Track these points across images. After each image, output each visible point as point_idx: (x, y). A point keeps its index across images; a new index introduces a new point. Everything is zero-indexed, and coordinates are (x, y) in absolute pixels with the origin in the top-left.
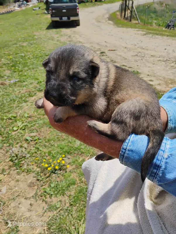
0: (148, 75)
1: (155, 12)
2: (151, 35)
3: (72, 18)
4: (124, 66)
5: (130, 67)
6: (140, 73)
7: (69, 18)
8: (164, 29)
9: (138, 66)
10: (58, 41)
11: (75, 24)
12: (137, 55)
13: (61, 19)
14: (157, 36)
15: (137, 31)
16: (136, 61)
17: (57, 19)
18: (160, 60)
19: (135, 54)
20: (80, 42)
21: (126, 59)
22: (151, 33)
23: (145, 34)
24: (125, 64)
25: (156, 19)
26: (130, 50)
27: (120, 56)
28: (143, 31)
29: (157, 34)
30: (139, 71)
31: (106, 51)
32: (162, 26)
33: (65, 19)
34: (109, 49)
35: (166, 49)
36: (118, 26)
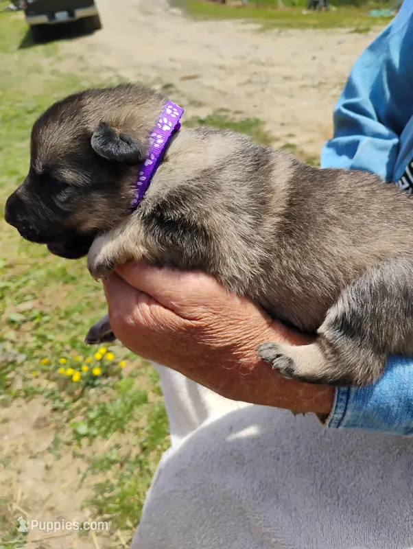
0: (282, 124)
2: (276, 30)
3: (80, 13)
4: (222, 110)
5: (237, 112)
6: (264, 123)
7: (71, 14)
8: (305, 12)
9: (255, 106)
10: (53, 72)
11: (90, 26)
12: (249, 82)
13: (52, 17)
14: (292, 31)
15: (243, 23)
16: (250, 95)
17: (43, 19)
18: (304, 86)
19: (245, 78)
20: (109, 69)
21: (224, 94)
22: (275, 25)
23: (261, 31)
24: (225, 106)
26: (231, 71)
27: (211, 88)
28: (256, 22)
29: (290, 26)
30: (261, 117)
31: (175, 81)
32: (300, 5)
33: (62, 16)
34: (182, 76)
35: (314, 58)
36: (196, 19)
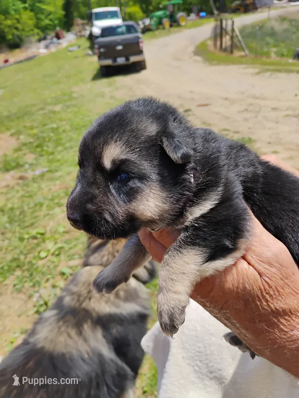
0: (269, 143)
1: (273, 34)
2: (268, 74)
3: (133, 59)
4: (225, 130)
5: (235, 132)
6: (255, 141)
7: (127, 59)
8: (291, 61)
9: (249, 128)
10: (112, 97)
11: (138, 67)
12: (246, 110)
13: (115, 60)
14: (279, 75)
15: (244, 68)
16: (246, 120)
17: (108, 62)
18: (287, 116)
19: (244, 107)
21: (228, 118)
22: (267, 70)
23: (258, 73)
24: (227, 127)
25: (275, 46)
26: (233, 102)
27: (218, 113)
28: (254, 68)
29: (279, 71)
30: (253, 137)
31: (193, 107)
32: (287, 56)
33: (121, 61)
34: (197, 104)
35: (296, 95)
36: (211, 64)
